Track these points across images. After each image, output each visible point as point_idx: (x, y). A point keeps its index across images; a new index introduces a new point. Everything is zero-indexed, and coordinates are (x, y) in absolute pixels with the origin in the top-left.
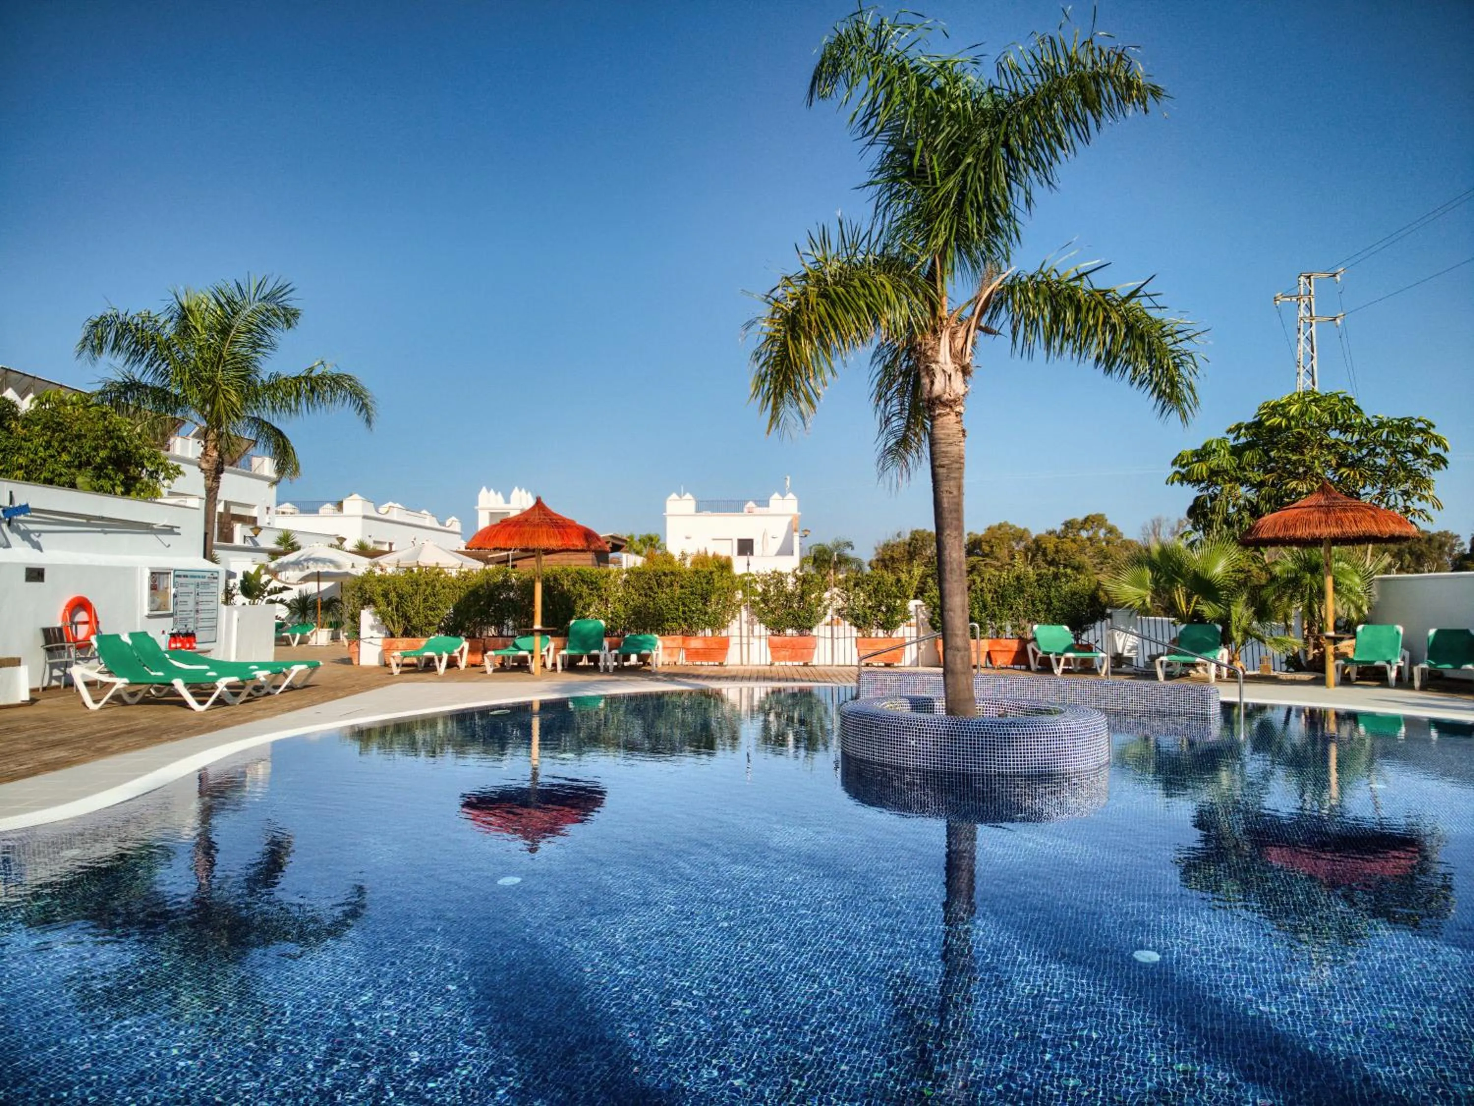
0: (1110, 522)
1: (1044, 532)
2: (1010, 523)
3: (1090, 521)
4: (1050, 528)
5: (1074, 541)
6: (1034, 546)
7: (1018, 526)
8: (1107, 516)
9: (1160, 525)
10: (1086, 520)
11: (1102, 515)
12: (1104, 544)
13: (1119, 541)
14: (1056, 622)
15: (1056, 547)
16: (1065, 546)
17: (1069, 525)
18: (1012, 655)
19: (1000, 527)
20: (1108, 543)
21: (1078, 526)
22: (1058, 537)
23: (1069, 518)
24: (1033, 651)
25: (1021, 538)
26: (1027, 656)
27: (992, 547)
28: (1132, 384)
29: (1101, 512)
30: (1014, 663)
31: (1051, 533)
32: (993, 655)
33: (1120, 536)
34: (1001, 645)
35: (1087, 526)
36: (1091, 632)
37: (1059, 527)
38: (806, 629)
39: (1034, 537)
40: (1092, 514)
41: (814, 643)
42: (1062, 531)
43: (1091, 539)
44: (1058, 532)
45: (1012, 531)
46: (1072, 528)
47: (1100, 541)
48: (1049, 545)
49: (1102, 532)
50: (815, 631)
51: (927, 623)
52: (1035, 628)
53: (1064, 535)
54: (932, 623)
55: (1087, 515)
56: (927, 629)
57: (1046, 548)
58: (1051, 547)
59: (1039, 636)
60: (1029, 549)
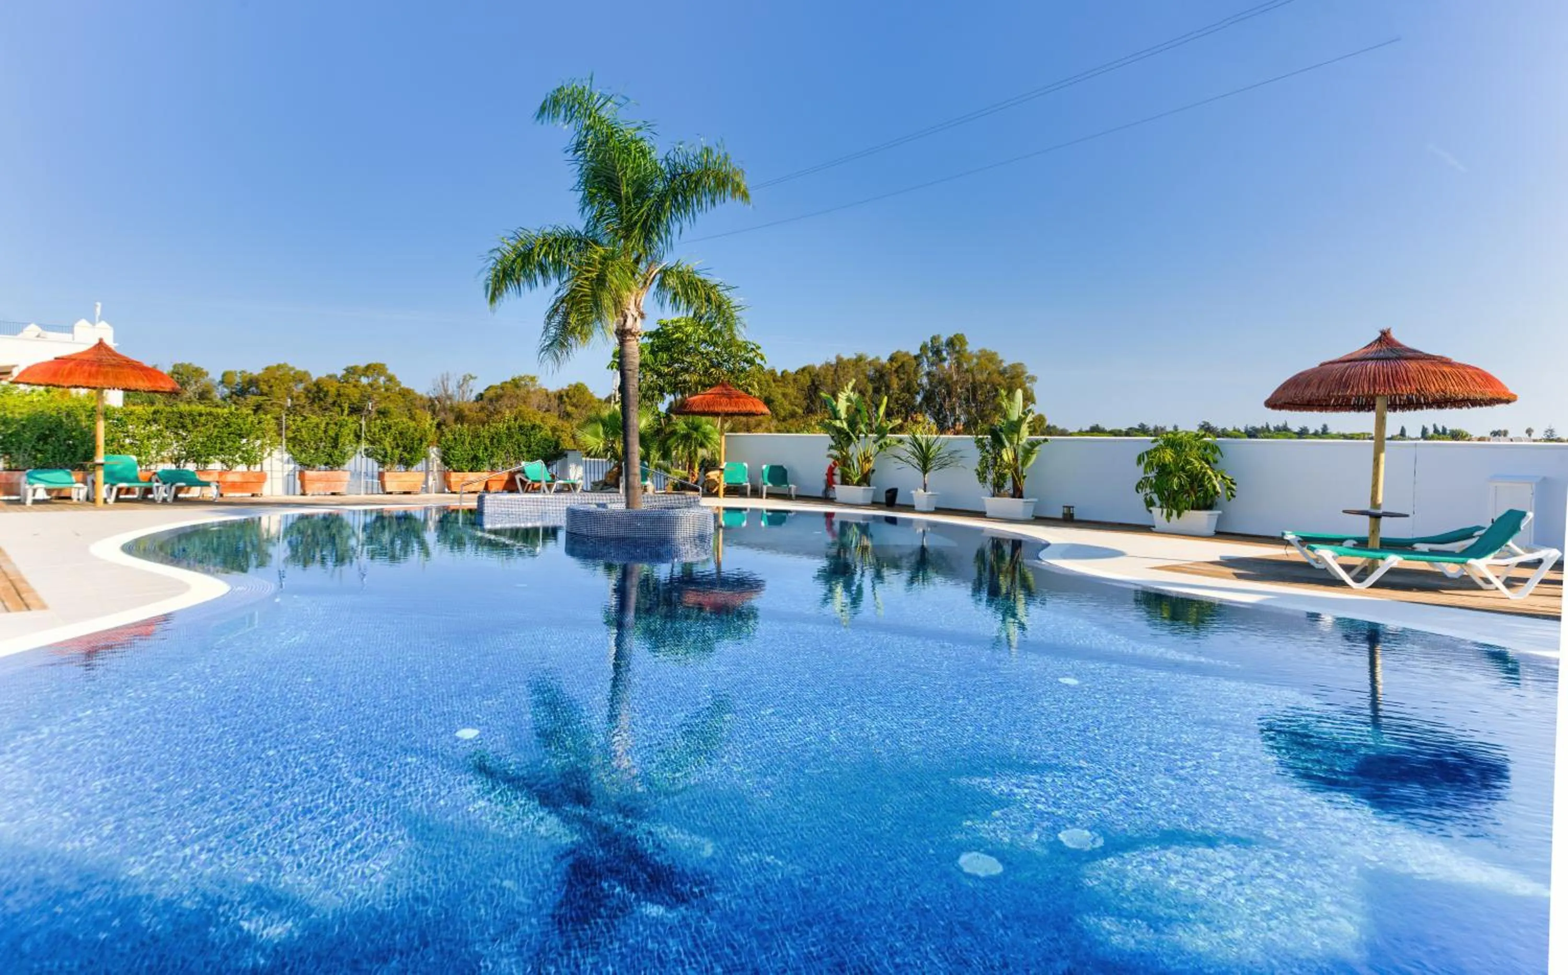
0: (391, 371)
1: (324, 375)
2: (290, 365)
3: (369, 369)
4: (331, 372)
5: (355, 386)
6: (315, 389)
7: (298, 369)
8: (387, 366)
9: (448, 379)
10: (368, 367)
11: (384, 365)
12: (383, 390)
13: (397, 389)
14: (533, 459)
15: (338, 391)
16: (347, 391)
17: (351, 371)
18: (504, 483)
19: (279, 367)
20: (387, 390)
21: (360, 373)
22: (339, 381)
23: (351, 364)
24: (521, 481)
25: (301, 381)
26: (516, 485)
27: (271, 387)
29: (382, 362)
30: (504, 489)
31: (330, 377)
32: (490, 484)
33: (398, 384)
34: (495, 475)
35: (368, 373)
36: (554, 466)
37: (340, 373)
38: (339, 465)
39: (314, 379)
40: (374, 362)
41: (346, 476)
42: (343, 376)
43: (371, 385)
44: (339, 376)
45: (292, 373)
46: (353, 374)
47: (379, 388)
48: (331, 389)
49: (382, 380)
50: (346, 467)
51: (439, 462)
52: (523, 463)
53: (345, 380)
54: (445, 462)
55: (369, 362)
56: (438, 466)
57: (327, 391)
58: (333, 391)
59: (527, 469)
60: (309, 391)
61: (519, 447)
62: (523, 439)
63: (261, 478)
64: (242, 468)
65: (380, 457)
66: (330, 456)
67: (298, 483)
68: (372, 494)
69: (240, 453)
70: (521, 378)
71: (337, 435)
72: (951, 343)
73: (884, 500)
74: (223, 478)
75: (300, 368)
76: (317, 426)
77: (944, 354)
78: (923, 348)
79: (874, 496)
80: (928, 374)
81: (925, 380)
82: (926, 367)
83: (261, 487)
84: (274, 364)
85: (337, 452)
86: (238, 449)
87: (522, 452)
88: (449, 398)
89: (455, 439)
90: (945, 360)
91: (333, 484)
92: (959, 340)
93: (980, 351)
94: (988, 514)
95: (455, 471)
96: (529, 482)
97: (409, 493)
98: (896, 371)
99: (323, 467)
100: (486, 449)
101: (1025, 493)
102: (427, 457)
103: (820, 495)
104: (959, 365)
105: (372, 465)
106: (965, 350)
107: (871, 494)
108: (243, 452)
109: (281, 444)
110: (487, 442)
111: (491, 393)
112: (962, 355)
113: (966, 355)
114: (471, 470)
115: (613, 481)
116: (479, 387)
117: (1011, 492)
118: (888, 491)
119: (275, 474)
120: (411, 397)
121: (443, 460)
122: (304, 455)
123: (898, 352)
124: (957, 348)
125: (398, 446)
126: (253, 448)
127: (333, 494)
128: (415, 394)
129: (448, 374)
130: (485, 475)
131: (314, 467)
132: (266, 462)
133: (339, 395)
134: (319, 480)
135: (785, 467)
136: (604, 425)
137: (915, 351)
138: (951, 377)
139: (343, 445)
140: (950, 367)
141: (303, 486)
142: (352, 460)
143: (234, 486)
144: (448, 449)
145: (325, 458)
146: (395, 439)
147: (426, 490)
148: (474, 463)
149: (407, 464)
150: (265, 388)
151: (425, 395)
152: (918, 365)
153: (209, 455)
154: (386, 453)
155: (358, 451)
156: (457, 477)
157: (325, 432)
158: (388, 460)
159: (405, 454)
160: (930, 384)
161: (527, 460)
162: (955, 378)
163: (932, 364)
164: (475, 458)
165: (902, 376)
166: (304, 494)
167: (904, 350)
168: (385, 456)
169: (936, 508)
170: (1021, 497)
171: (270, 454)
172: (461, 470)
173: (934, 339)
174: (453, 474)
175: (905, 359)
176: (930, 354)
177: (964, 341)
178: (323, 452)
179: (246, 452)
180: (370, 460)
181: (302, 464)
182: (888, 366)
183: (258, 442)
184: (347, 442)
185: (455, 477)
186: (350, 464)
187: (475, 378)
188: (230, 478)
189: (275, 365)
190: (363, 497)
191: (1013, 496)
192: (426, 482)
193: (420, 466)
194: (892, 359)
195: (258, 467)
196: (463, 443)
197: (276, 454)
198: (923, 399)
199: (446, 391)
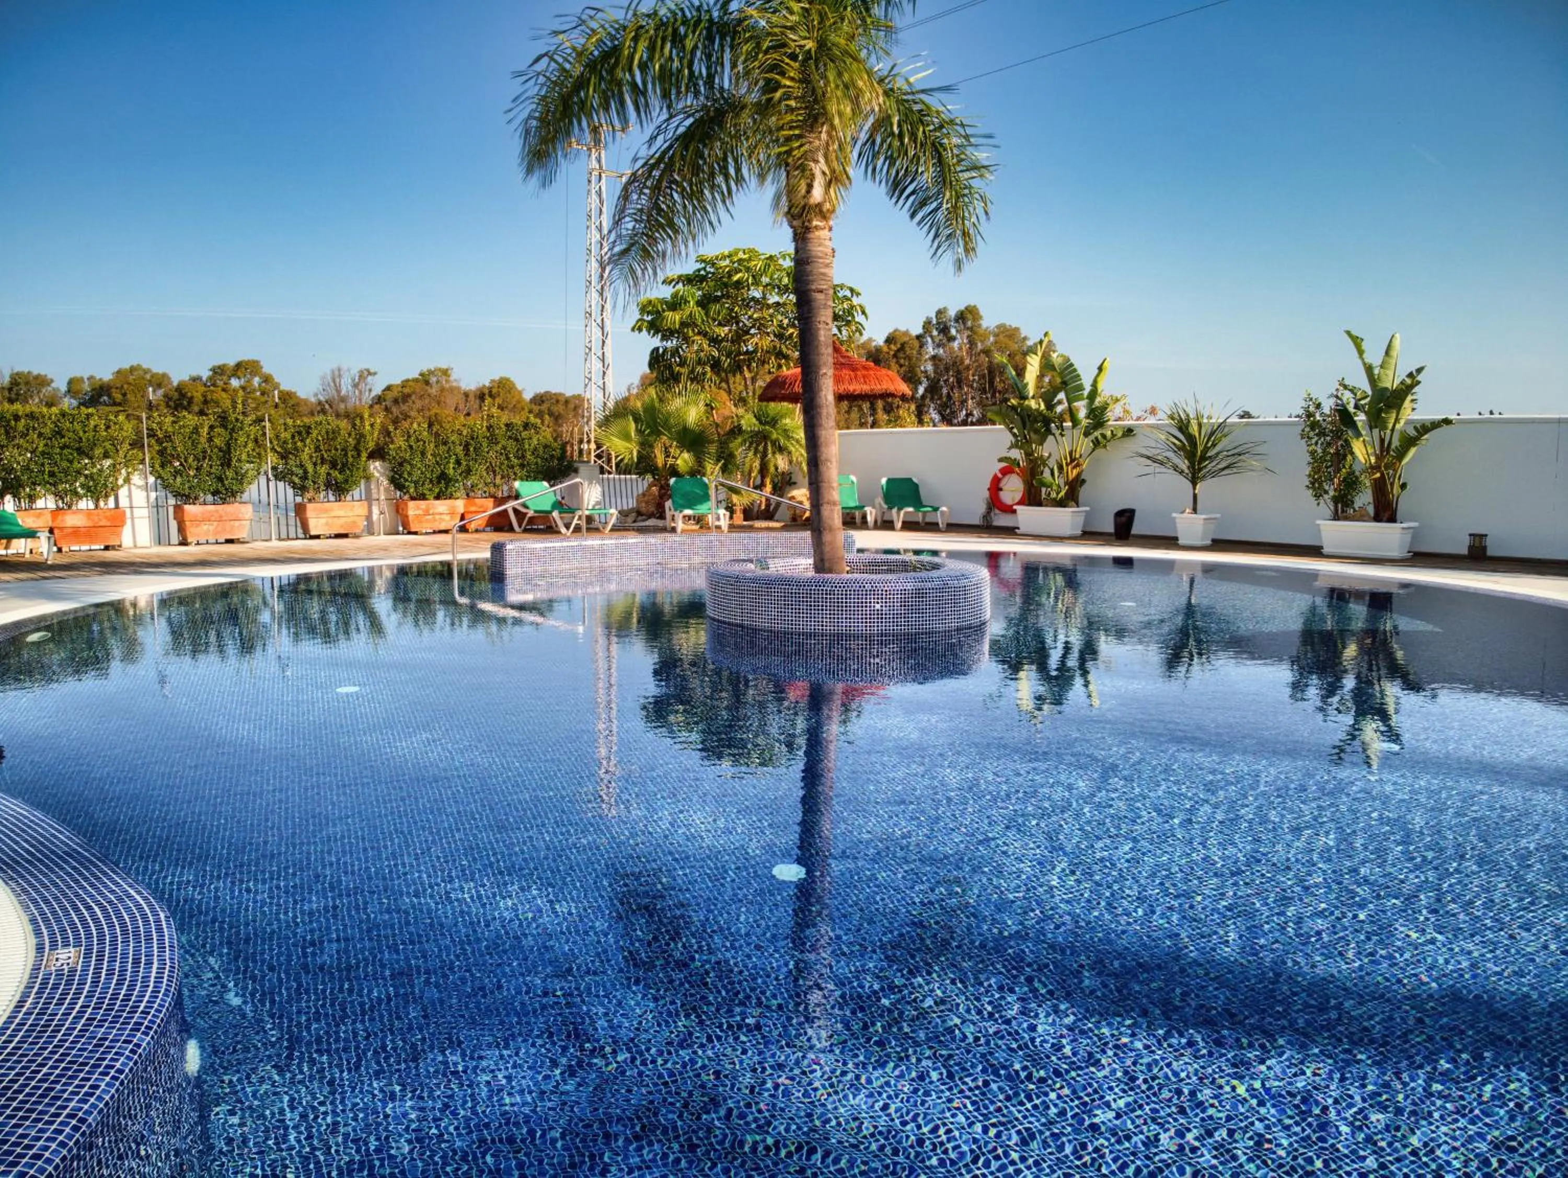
0: (267, 369)
1: (186, 378)
2: (145, 366)
3: (240, 368)
4: (194, 374)
5: (224, 390)
6: (176, 395)
7: (155, 371)
8: (262, 363)
9: (340, 376)
10: (239, 365)
11: (257, 362)
12: (258, 393)
13: (276, 391)
14: (530, 477)
15: (204, 396)
16: (215, 396)
17: (219, 371)
18: (489, 515)
19: (132, 369)
20: (263, 394)
21: (229, 373)
22: (205, 385)
23: (219, 362)
25: (159, 386)
26: (509, 519)
27: (124, 395)
28: (913, 216)
29: (255, 358)
30: (491, 525)
31: (194, 379)
32: (466, 519)
33: (277, 386)
34: (475, 504)
35: (239, 373)
37: (205, 374)
38: (234, 494)
39: (175, 384)
40: (246, 358)
41: (247, 511)
42: (210, 378)
43: (243, 388)
44: (204, 379)
45: (148, 377)
46: (221, 375)
47: (254, 391)
48: (195, 394)
49: (256, 381)
50: (246, 496)
51: (386, 482)
52: (517, 484)
53: (212, 382)
54: (397, 482)
55: (240, 359)
56: (386, 490)
57: (192, 397)
58: (198, 397)
59: (523, 492)
60: (170, 399)
61: (508, 458)
62: (511, 445)
63: (117, 519)
64: (85, 504)
65: (297, 480)
66: (220, 479)
67: (174, 525)
68: (288, 539)
69: (82, 479)
70: (431, 372)
71: (228, 445)
72: (961, 317)
73: (1110, 529)
74: (58, 523)
75: (158, 369)
76: (196, 430)
77: (953, 332)
78: (927, 324)
79: (1086, 522)
80: (934, 358)
81: (930, 367)
82: (930, 350)
83: (119, 535)
84: (126, 366)
85: (230, 474)
86: (79, 472)
87: (512, 467)
88: (343, 400)
89: (411, 447)
90: (953, 339)
91: (228, 524)
92: (970, 312)
93: (998, 327)
94: (1326, 550)
95: (413, 499)
96: (531, 513)
97: (345, 536)
98: (895, 356)
99: (210, 498)
100: (458, 462)
101: (1399, 515)
102: (368, 478)
103: (976, 521)
104: (972, 343)
105: (284, 492)
106: (980, 326)
107: (1081, 520)
108: (86, 476)
109: (142, 461)
110: (459, 450)
111: (395, 393)
112: (975, 333)
113: (981, 331)
114: (437, 498)
115: (652, 509)
116: (377, 386)
117: (1371, 510)
118: (1120, 514)
119: (137, 512)
120: (292, 402)
121: (392, 480)
122: (179, 479)
123: (896, 330)
124: (969, 324)
125: (323, 461)
126: (101, 471)
127: (229, 541)
128: (297, 397)
129: (339, 370)
130: (460, 505)
131: (196, 498)
132: (123, 493)
133: (206, 402)
134: (206, 519)
135: (915, 480)
136: (636, 420)
137: (917, 330)
138: (962, 362)
139: (239, 460)
140: (960, 349)
141: (181, 530)
142: (254, 487)
143: (76, 534)
144: (401, 464)
145: (210, 482)
146: (317, 449)
147: (370, 530)
148: (443, 485)
149: (340, 489)
150: (118, 397)
151: (313, 400)
152: (921, 347)
153: (34, 484)
154: (306, 472)
155: (262, 470)
156: (418, 508)
157: (210, 440)
158: (309, 483)
159: (335, 474)
160: (935, 372)
161: (522, 479)
162: (967, 362)
163: (939, 346)
164: (443, 477)
165: (902, 361)
166: (184, 543)
167: (903, 328)
168: (305, 477)
169: (1214, 541)
170: (1392, 519)
171: (127, 480)
172: (423, 497)
173: (939, 313)
174: (412, 504)
175: (906, 339)
176: (935, 333)
177: (978, 313)
178: (209, 474)
179: (90, 477)
180: (281, 485)
181: (177, 495)
182: (885, 349)
183: (107, 463)
184: (244, 457)
185: (414, 509)
186: (252, 491)
187: (375, 374)
188: (71, 520)
189: (128, 367)
190: (275, 546)
191: (1377, 518)
192: (369, 517)
193: (357, 492)
194: (890, 340)
195: (111, 503)
196: (423, 454)
197: (136, 479)
198: (926, 390)
199: (338, 391)
